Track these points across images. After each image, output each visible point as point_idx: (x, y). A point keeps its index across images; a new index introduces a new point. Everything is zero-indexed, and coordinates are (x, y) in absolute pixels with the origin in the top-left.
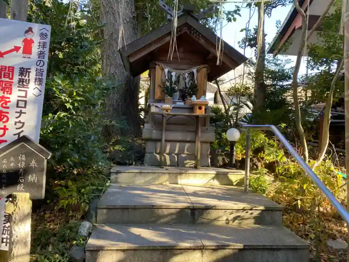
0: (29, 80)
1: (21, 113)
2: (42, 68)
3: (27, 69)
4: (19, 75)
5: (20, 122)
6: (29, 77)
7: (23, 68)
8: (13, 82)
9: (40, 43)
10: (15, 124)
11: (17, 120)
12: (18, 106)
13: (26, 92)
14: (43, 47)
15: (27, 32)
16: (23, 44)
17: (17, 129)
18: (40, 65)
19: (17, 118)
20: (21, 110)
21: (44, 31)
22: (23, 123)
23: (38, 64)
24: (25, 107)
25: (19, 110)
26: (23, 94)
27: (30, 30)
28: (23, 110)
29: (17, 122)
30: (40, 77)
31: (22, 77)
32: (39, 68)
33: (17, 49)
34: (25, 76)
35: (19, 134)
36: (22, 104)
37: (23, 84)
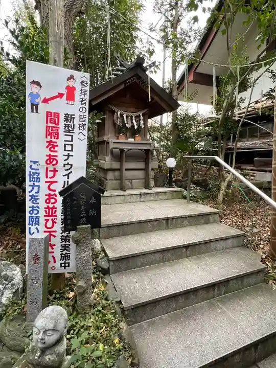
0: (74, 125)
1: (69, 156)
2: (85, 114)
3: (71, 115)
4: (65, 121)
5: (68, 164)
6: (73, 122)
7: (67, 114)
8: (59, 128)
9: (81, 90)
10: (64, 166)
11: (66, 162)
12: (65, 150)
13: (72, 136)
14: (85, 95)
15: (69, 79)
16: (66, 90)
17: (65, 170)
18: (83, 112)
19: (65, 160)
20: (69, 154)
21: (85, 80)
22: (72, 165)
23: (81, 111)
24: (72, 150)
25: (66, 153)
26: (69, 138)
27: (72, 77)
28: (71, 153)
29: (66, 164)
30: (84, 123)
32: (82, 114)
33: (61, 95)
34: (70, 122)
35: (68, 175)
36: (69, 148)
37: (69, 130)
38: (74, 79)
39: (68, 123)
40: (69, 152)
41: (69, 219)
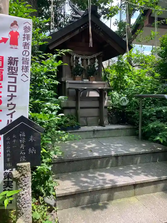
0: (17, 68)
1: (12, 96)
2: (27, 57)
3: (15, 58)
4: (8, 64)
5: (12, 104)
6: (17, 65)
7: (11, 57)
8: (3, 70)
9: (24, 35)
10: (8, 106)
11: (10, 103)
12: (9, 91)
13: (15, 78)
14: (28, 39)
15: (12, 25)
16: (10, 36)
17: (9, 110)
18: (26, 55)
19: (9, 101)
20: (12, 94)
21: (28, 25)
22: (15, 105)
23: (24, 54)
24: (15, 91)
25: (10, 94)
26: (13, 80)
27: (15, 23)
28: (14, 94)
29: (10, 104)
30: (27, 65)
31: (11, 65)
32: (25, 57)
33: (5, 40)
34: (14, 65)
35: (11, 114)
36: (12, 89)
37: (13, 72)
38: (17, 25)
39: (12, 66)
40: (12, 93)
41: (8, 157)
